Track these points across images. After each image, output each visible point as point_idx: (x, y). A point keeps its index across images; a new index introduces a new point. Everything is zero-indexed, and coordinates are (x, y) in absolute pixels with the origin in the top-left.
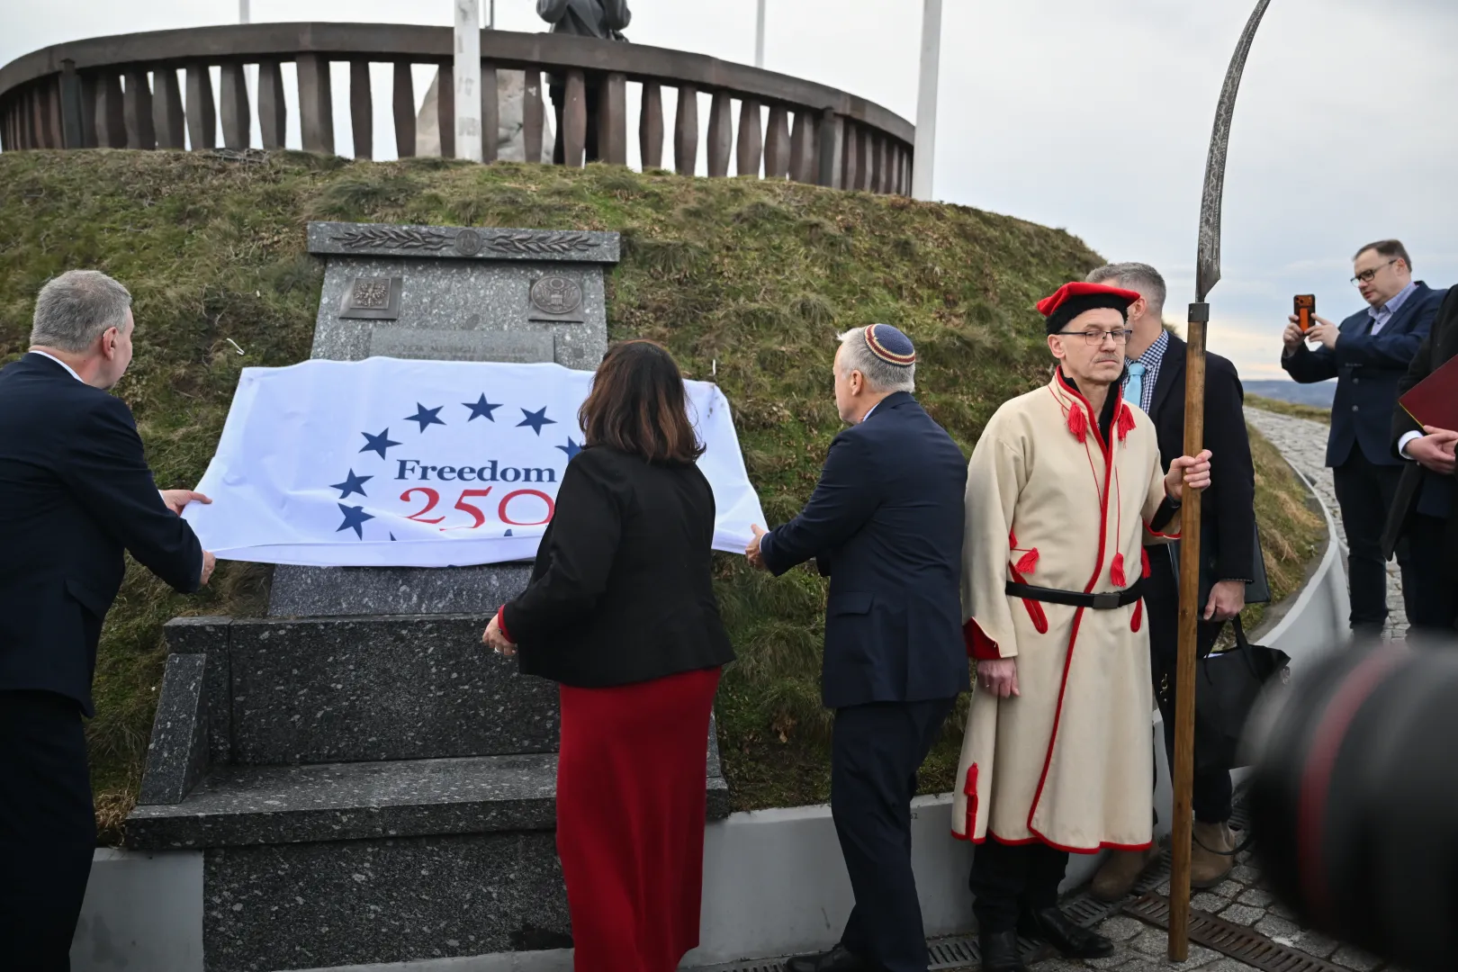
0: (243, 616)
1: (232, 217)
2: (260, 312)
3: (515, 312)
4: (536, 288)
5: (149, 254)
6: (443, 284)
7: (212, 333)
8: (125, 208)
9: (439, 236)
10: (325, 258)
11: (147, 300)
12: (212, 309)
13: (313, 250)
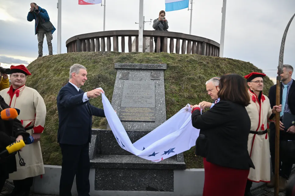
0: (103, 129)
1: (103, 62)
2: (107, 78)
3: (148, 78)
4: (152, 74)
5: (89, 69)
6: (136, 73)
7: (99, 81)
8: (86, 61)
9: (136, 65)
10: (117, 69)
11: (89, 76)
12: (99, 78)
13: (115, 68)
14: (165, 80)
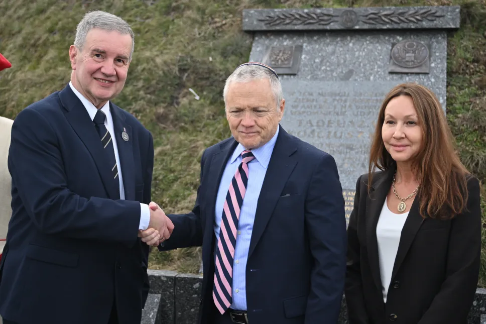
0: (185, 271)
1: (199, 9)
2: (210, 71)
3: (379, 67)
4: (395, 49)
5: (148, 35)
6: (330, 49)
7: (181, 86)
8: (137, 7)
9: (329, 15)
10: (253, 34)
11: (145, 65)
12: (182, 70)
13: (245, 28)
14: (450, 73)
